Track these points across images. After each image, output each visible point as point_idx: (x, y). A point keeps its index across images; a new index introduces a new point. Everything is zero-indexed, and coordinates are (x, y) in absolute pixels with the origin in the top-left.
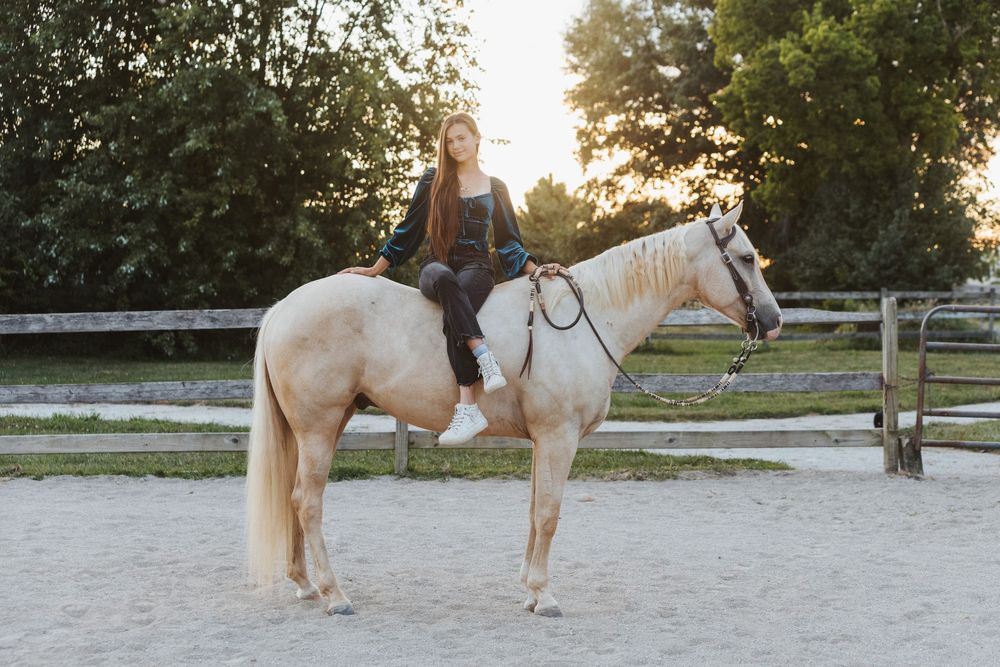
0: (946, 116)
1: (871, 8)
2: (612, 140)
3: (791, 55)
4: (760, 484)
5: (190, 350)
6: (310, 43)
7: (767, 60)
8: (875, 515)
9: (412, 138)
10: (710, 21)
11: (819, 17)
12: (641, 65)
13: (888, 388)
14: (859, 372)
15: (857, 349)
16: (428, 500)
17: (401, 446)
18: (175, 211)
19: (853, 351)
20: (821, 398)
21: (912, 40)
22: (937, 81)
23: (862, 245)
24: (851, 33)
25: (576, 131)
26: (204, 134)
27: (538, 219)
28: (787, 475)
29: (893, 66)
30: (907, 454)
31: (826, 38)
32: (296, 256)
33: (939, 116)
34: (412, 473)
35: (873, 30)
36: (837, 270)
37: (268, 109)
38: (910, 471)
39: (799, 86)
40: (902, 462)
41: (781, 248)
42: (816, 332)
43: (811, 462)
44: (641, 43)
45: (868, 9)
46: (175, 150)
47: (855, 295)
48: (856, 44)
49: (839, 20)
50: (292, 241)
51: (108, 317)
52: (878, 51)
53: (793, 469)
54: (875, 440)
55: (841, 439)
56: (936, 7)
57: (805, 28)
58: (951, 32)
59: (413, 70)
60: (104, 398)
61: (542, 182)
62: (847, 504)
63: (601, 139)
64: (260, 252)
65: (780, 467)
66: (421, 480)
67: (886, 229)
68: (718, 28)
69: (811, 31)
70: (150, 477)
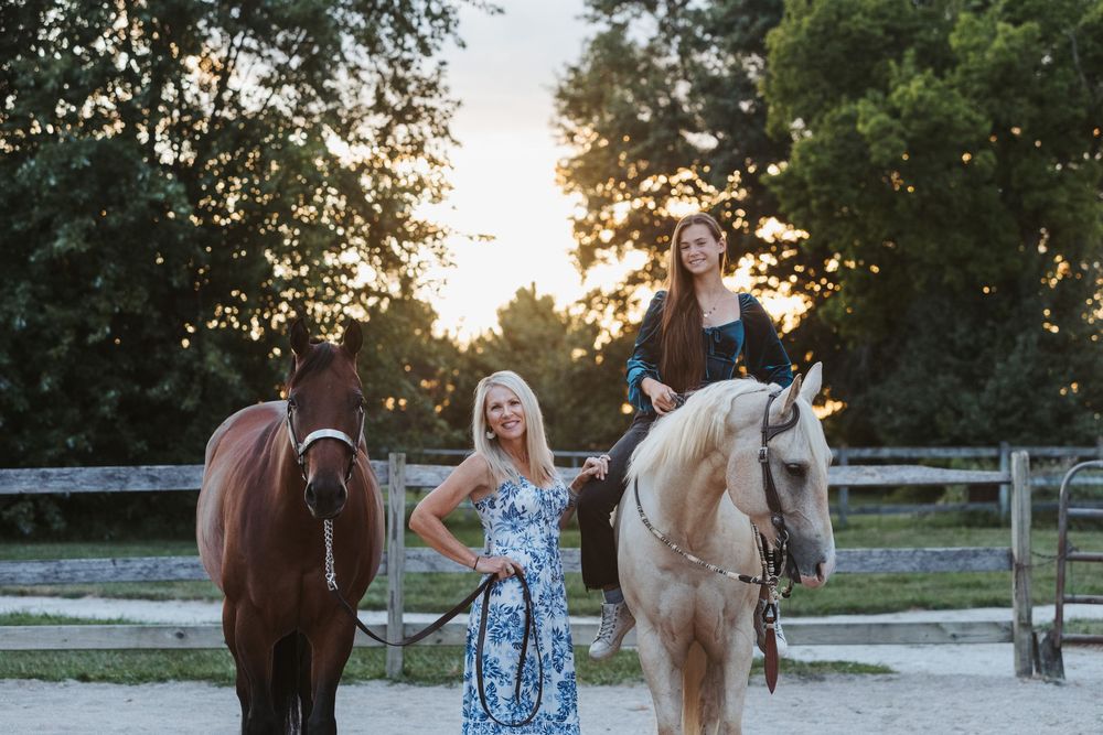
0: (1087, 205)
1: (983, 56)
2: (621, 236)
3: (873, 121)
4: (857, 692)
5: (56, 526)
6: (219, 103)
7: (839, 128)
8: (1007, 725)
9: (358, 233)
10: (759, 72)
11: (911, 70)
12: (663, 133)
13: (1020, 568)
14: (980, 548)
15: (969, 525)
16: (438, 709)
18: (36, 335)
19: (964, 529)
20: (925, 590)
21: (1039, 101)
22: (1074, 158)
23: (972, 382)
24: (955, 91)
25: (572, 223)
26: (78, 230)
27: (517, 346)
28: (891, 680)
29: (1013, 135)
30: (1044, 653)
31: (921, 99)
32: (203, 397)
33: (1078, 205)
34: (409, 677)
35: (985, 87)
36: (938, 418)
37: (167, 197)
38: (1048, 674)
39: (885, 164)
40: (1038, 663)
41: (859, 387)
42: (911, 502)
43: (919, 666)
44: (663, 102)
45: (978, 59)
46: (39, 252)
47: (965, 452)
48: (962, 107)
49: (939, 74)
50: (197, 378)
51: (18, 476)
52: (993, 116)
53: (897, 673)
54: (1002, 635)
55: (959, 635)
56: (1071, 57)
57: (892, 83)
58: (1092, 90)
59: (358, 139)
60: (12, 579)
61: (522, 293)
62: (970, 714)
63: (607, 235)
64: (154, 392)
65: (881, 671)
66: (420, 686)
67: (1005, 360)
68: (773, 82)
69: (901, 89)
70: (71, 681)
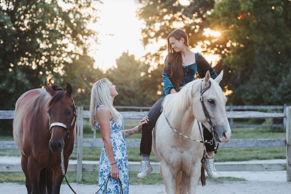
2: (157, 35)
4: (234, 187)
9: (68, 33)
13: (289, 146)
14: (276, 139)
17: (79, 170)
19: (271, 133)
20: (258, 153)
23: (275, 84)
25: (141, 30)
27: (122, 72)
28: (245, 183)
32: (16, 88)
34: (84, 182)
36: (263, 96)
37: (4, 21)
39: (246, 11)
41: (237, 86)
43: (255, 178)
47: (272, 107)
50: (14, 82)
53: (248, 181)
54: (283, 168)
55: (268, 168)
61: (124, 54)
63: (152, 34)
65: (242, 180)
66: (88, 185)
67: (286, 77)
